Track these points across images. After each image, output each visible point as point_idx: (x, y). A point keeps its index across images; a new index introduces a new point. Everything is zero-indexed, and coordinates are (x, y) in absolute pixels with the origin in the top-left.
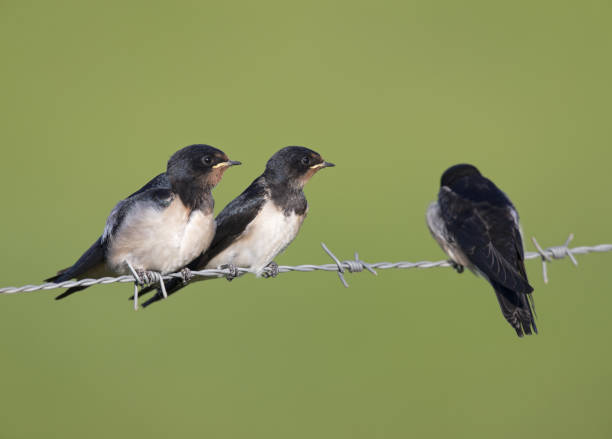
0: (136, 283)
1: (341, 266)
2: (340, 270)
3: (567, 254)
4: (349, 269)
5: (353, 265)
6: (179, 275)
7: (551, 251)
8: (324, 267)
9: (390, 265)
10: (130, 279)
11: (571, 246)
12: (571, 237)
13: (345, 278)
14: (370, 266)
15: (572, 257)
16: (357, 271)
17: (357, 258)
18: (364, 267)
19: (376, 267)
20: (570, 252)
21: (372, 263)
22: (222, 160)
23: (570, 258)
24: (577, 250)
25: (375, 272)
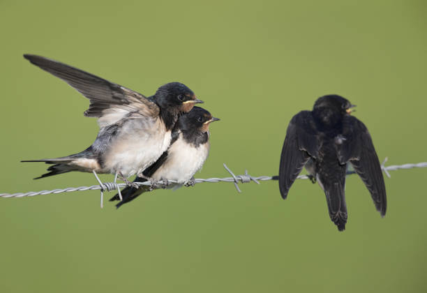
1: (236, 179)
2: (235, 181)
4: (241, 180)
5: (244, 178)
8: (225, 179)
9: (268, 178)
10: (98, 187)
12: (386, 159)
13: (239, 187)
14: (255, 179)
15: (387, 172)
16: (247, 182)
17: (246, 174)
18: (251, 179)
19: (259, 180)
20: (386, 169)
21: (256, 177)
22: (190, 99)
24: (389, 168)
25: (258, 182)
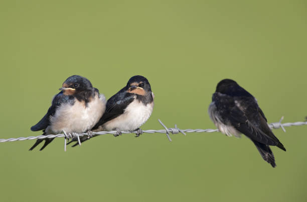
0: (66, 138)
1: (168, 130)
2: (167, 133)
3: (280, 126)
4: (172, 132)
5: (174, 130)
6: (87, 134)
7: (272, 125)
8: (160, 131)
9: (193, 131)
10: (63, 135)
11: (283, 122)
12: (283, 118)
13: (170, 137)
14: (182, 131)
15: (283, 128)
16: (176, 133)
17: (176, 127)
18: (179, 131)
19: (185, 132)
20: (282, 125)
21: (183, 129)
23: (282, 128)
24: (286, 124)
25: (185, 134)
